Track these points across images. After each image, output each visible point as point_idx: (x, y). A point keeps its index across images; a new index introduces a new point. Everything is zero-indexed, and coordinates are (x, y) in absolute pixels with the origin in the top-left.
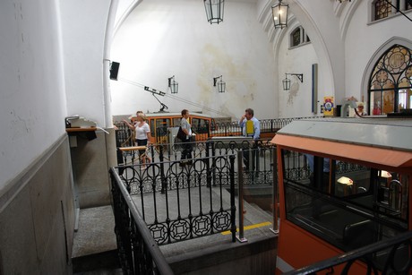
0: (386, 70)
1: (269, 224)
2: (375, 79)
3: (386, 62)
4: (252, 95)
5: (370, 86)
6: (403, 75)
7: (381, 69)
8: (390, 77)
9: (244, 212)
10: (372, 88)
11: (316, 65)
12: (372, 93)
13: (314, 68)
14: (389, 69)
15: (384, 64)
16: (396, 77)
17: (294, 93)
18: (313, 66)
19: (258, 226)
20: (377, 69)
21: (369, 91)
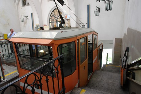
0: (54, 16)
1: (16, 71)
2: (51, 19)
3: (54, 14)
4: (8, 24)
5: (50, 21)
6: (58, 18)
7: (53, 16)
8: (55, 18)
9: (4, 70)
10: (51, 22)
11: (33, 13)
12: (51, 23)
13: (32, 14)
14: (55, 16)
15: (53, 14)
16: (57, 18)
17: (26, 23)
18: (31, 13)
19: (12, 73)
20: (51, 16)
21: (50, 22)
